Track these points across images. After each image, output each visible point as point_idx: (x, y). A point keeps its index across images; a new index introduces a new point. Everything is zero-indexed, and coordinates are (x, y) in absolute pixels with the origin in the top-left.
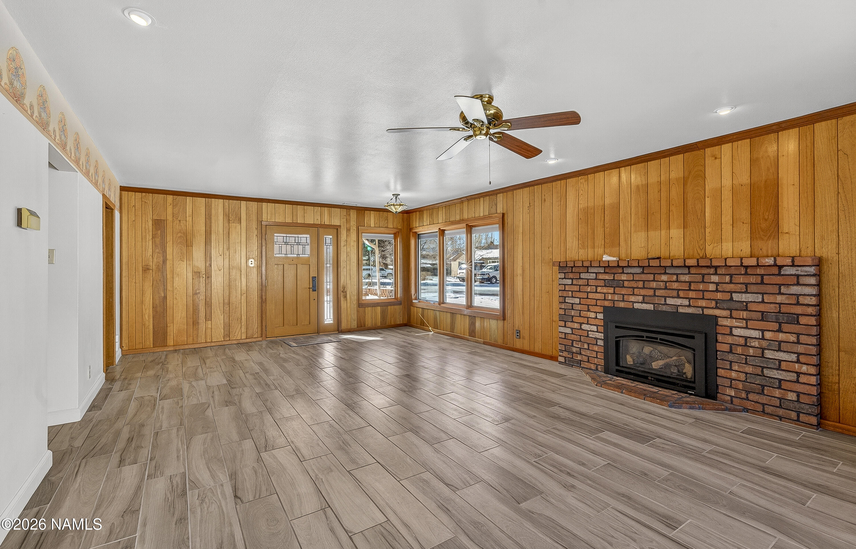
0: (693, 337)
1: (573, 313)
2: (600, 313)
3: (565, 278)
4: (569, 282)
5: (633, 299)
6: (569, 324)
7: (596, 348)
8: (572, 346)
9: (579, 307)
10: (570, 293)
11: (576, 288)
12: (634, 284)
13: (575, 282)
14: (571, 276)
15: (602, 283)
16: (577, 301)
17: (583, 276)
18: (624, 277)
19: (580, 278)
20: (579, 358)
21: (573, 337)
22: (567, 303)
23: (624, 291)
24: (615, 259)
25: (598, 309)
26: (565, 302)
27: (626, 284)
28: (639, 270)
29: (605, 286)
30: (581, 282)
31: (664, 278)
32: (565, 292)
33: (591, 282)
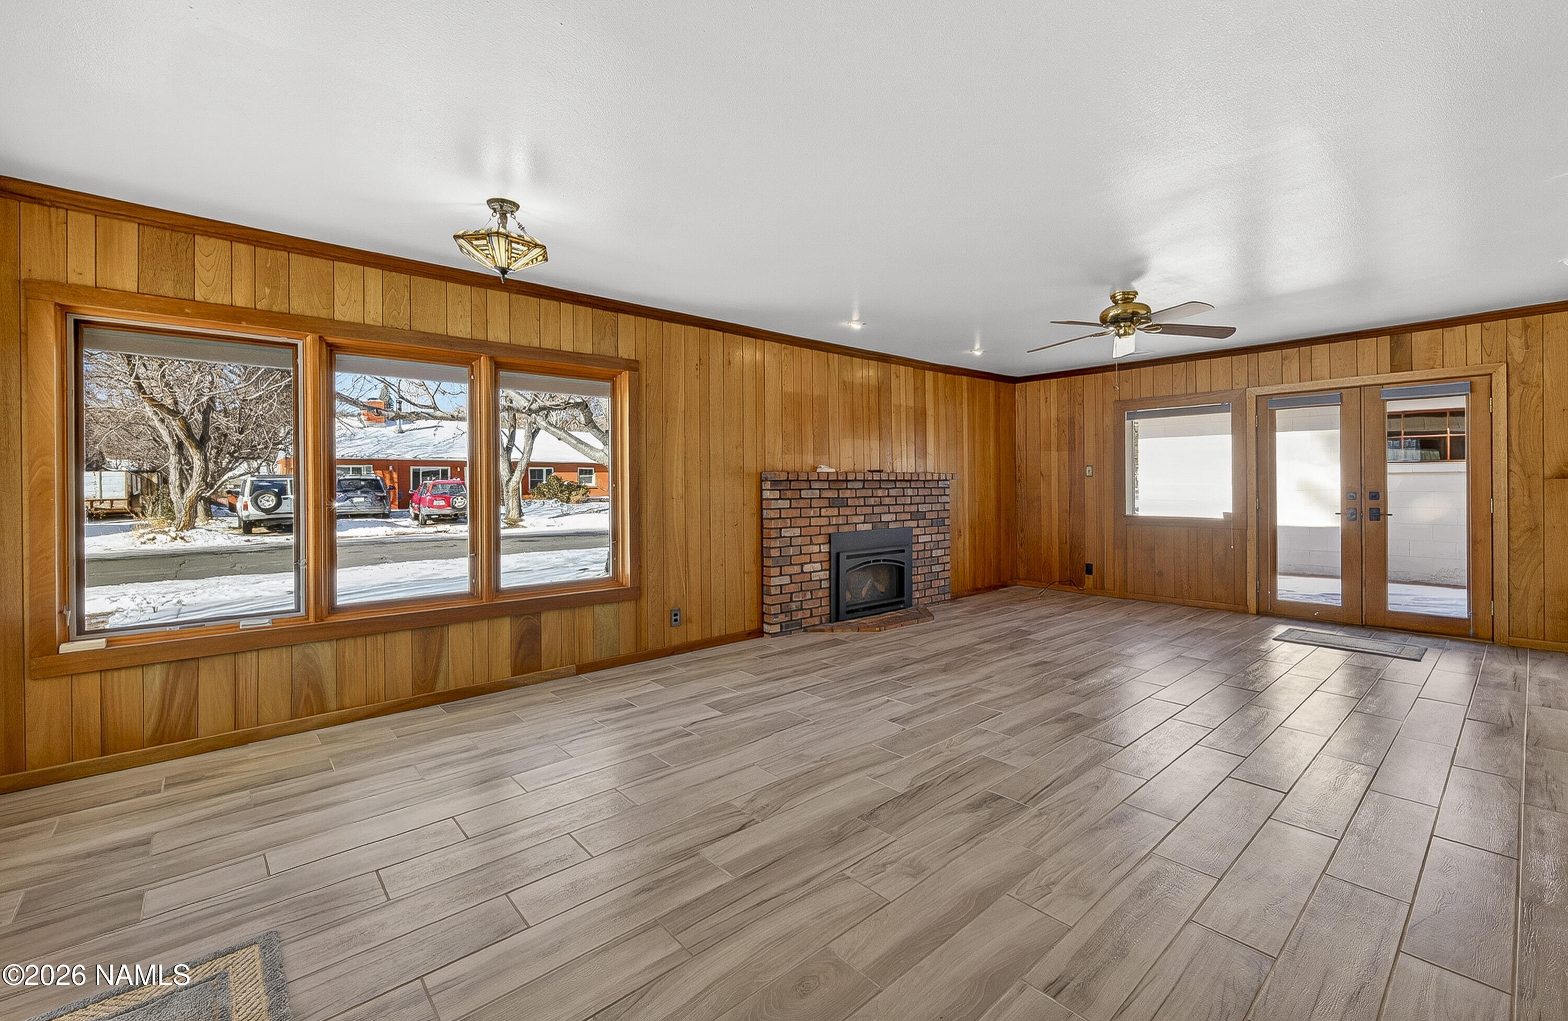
0: (903, 551)
1: (791, 551)
2: (823, 544)
3: (780, 498)
4: (786, 504)
5: (856, 519)
6: (786, 570)
7: (820, 594)
8: (791, 601)
9: (799, 541)
10: (788, 521)
11: (796, 513)
12: (857, 502)
13: (794, 504)
14: (789, 494)
15: (825, 503)
16: (797, 532)
17: (804, 494)
18: (848, 494)
19: (801, 498)
20: (800, 615)
21: (793, 588)
22: (784, 537)
23: (848, 511)
24: (834, 470)
25: (821, 539)
26: (781, 537)
27: (850, 502)
28: (860, 485)
29: (830, 507)
30: (802, 503)
31: (880, 493)
32: (780, 520)
33: (815, 503)
